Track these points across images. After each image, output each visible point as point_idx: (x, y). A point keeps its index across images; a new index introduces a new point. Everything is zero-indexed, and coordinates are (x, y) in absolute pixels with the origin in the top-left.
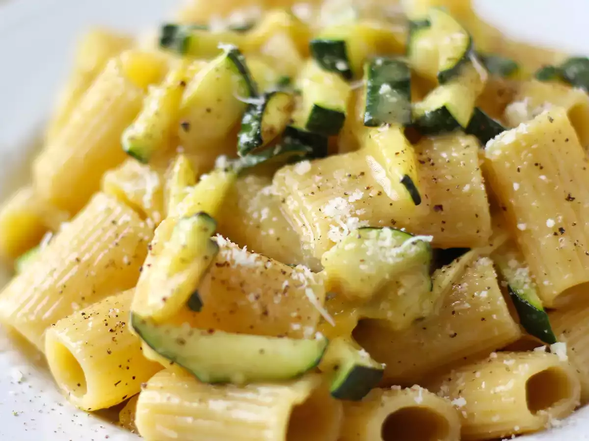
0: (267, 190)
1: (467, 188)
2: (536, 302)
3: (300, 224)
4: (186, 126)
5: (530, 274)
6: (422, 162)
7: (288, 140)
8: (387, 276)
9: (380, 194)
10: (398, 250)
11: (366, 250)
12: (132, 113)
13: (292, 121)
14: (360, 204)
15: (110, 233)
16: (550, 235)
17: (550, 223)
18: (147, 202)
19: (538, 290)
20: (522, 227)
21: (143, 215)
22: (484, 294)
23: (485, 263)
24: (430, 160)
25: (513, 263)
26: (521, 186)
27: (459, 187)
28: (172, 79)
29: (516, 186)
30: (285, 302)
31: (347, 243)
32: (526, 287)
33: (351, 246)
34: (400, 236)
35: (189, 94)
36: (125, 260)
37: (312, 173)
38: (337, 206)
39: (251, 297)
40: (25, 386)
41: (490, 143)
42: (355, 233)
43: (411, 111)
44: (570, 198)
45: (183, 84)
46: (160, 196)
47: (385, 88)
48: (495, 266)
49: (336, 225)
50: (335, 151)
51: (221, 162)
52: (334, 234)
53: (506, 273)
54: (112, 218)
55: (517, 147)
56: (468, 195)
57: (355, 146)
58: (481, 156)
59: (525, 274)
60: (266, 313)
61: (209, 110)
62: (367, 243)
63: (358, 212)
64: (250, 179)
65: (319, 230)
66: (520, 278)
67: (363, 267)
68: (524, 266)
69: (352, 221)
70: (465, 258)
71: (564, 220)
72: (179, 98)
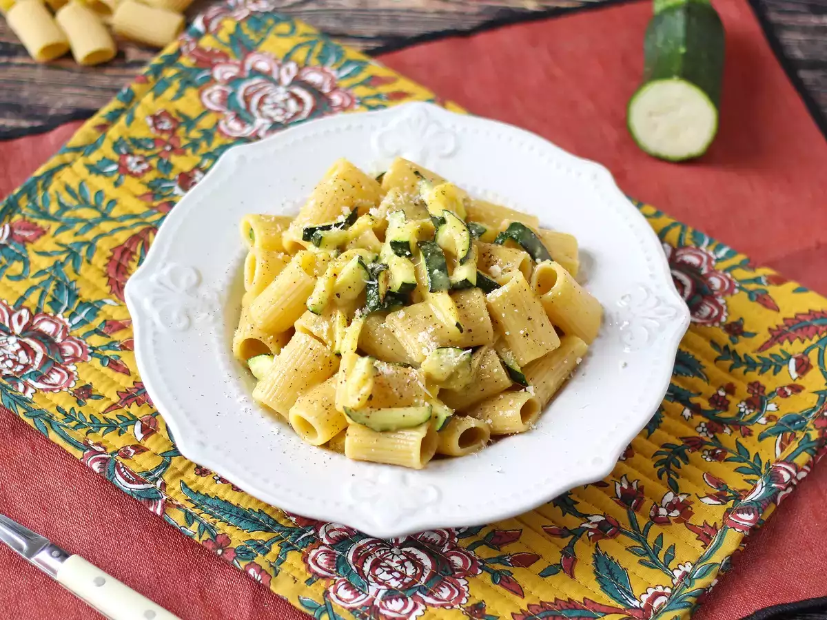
0: (383, 325)
1: (482, 319)
2: (518, 369)
3: (405, 344)
4: (338, 295)
5: (513, 354)
6: (458, 307)
7: (389, 298)
8: (453, 371)
9: (442, 327)
10: (458, 359)
11: (442, 359)
12: (309, 291)
13: (390, 288)
14: (434, 334)
15: (311, 355)
16: (522, 337)
17: (522, 332)
18: (324, 337)
19: (517, 361)
20: (507, 333)
21: (325, 344)
22: (496, 370)
23: (493, 352)
24: (462, 306)
25: (504, 350)
26: (506, 315)
27: (478, 318)
28: (329, 272)
29: (503, 315)
30: (409, 389)
31: (433, 357)
32: (512, 361)
33: (435, 358)
34: (457, 351)
35: (339, 280)
36: (320, 368)
37: (406, 317)
38: (423, 336)
39: (394, 390)
40: (281, 435)
41: (489, 295)
42: (435, 351)
43: (450, 281)
44: (529, 319)
45: (335, 275)
46: (331, 332)
47: (436, 271)
48: (497, 353)
49: (425, 347)
50: (412, 303)
51: (358, 312)
52: (425, 351)
53: (502, 354)
54: (309, 347)
55: (503, 297)
56: (483, 322)
58: (486, 301)
59: (511, 355)
60: (402, 396)
61: (349, 287)
62: (442, 356)
63: (434, 339)
64: (373, 319)
65: (417, 350)
66: (509, 357)
67: (442, 368)
68: (510, 351)
69: (432, 344)
70: (483, 351)
71: (528, 330)
72: (334, 282)
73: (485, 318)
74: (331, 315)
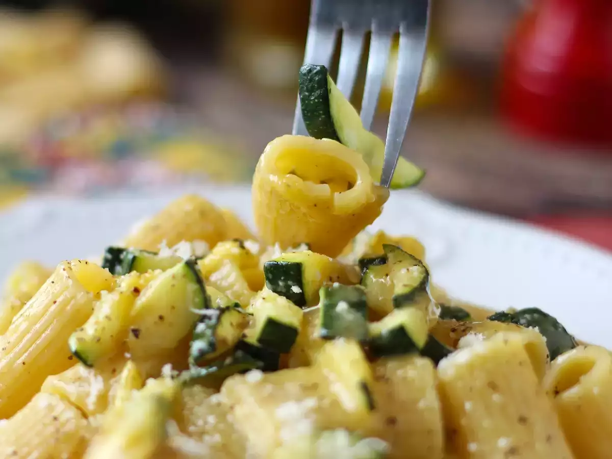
0: (215, 399)
1: (422, 404)
4: (136, 333)
7: (240, 353)
9: (333, 403)
10: (353, 449)
11: (319, 449)
12: (79, 318)
13: (244, 336)
15: (51, 429)
17: (503, 443)
18: (91, 403)
20: (473, 447)
21: (84, 414)
24: (384, 376)
26: (472, 406)
27: (416, 402)
28: (126, 284)
29: (468, 406)
34: (354, 437)
36: (65, 456)
37: (264, 381)
38: (290, 410)
41: (444, 363)
43: (367, 329)
44: (523, 420)
45: (137, 291)
46: (104, 401)
47: (342, 307)
50: (286, 366)
51: (167, 369)
54: (54, 414)
55: (471, 367)
56: (423, 410)
57: (306, 363)
58: (436, 377)
61: (161, 318)
63: (312, 415)
64: (197, 389)
65: (269, 433)
69: (306, 423)
71: (516, 440)
72: (132, 303)
73: (430, 403)
74: (114, 371)
